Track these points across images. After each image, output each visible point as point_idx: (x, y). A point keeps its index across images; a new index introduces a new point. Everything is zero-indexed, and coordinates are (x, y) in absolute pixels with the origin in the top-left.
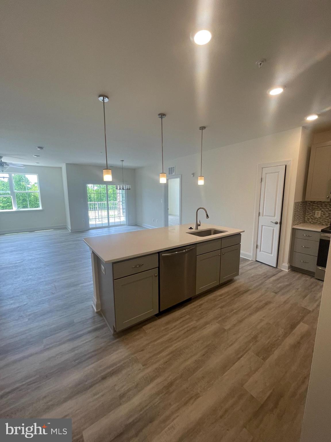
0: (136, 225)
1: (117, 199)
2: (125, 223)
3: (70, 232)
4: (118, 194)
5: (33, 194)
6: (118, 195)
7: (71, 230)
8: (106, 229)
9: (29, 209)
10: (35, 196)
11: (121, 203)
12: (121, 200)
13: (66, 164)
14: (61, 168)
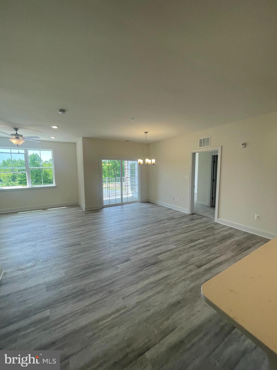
0: (148, 202)
1: (125, 175)
2: (137, 200)
4: (126, 170)
5: (44, 170)
6: (126, 171)
7: (86, 209)
8: (120, 207)
9: (43, 186)
10: (45, 172)
11: (130, 179)
12: (130, 176)
13: (83, 137)
14: (75, 143)
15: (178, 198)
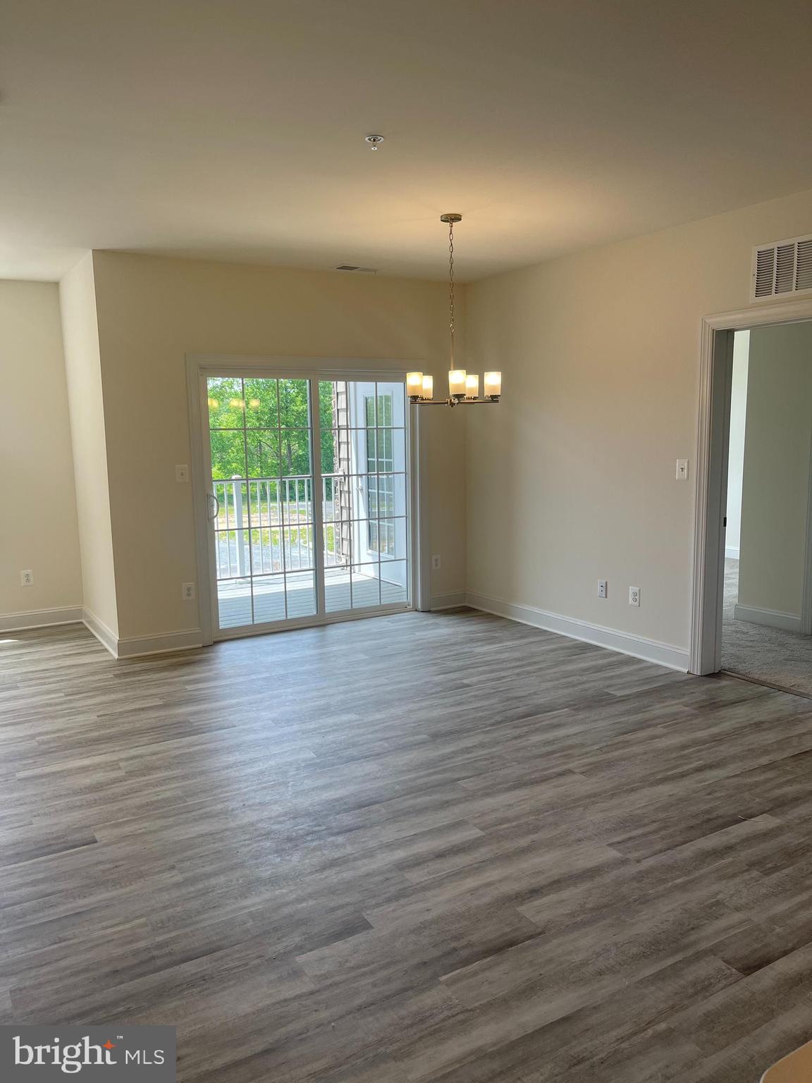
0: (465, 610)
1: (336, 460)
3: (116, 656)
4: (343, 433)
6: (343, 437)
7: (121, 648)
11: (363, 483)
12: (363, 470)
13: (94, 251)
14: (55, 285)
15: (632, 589)
